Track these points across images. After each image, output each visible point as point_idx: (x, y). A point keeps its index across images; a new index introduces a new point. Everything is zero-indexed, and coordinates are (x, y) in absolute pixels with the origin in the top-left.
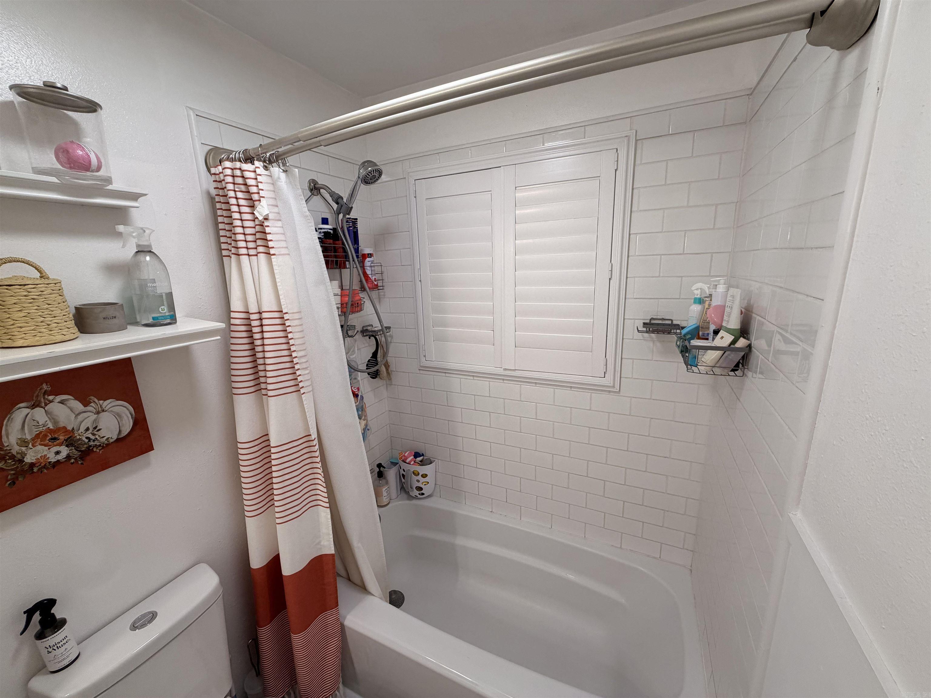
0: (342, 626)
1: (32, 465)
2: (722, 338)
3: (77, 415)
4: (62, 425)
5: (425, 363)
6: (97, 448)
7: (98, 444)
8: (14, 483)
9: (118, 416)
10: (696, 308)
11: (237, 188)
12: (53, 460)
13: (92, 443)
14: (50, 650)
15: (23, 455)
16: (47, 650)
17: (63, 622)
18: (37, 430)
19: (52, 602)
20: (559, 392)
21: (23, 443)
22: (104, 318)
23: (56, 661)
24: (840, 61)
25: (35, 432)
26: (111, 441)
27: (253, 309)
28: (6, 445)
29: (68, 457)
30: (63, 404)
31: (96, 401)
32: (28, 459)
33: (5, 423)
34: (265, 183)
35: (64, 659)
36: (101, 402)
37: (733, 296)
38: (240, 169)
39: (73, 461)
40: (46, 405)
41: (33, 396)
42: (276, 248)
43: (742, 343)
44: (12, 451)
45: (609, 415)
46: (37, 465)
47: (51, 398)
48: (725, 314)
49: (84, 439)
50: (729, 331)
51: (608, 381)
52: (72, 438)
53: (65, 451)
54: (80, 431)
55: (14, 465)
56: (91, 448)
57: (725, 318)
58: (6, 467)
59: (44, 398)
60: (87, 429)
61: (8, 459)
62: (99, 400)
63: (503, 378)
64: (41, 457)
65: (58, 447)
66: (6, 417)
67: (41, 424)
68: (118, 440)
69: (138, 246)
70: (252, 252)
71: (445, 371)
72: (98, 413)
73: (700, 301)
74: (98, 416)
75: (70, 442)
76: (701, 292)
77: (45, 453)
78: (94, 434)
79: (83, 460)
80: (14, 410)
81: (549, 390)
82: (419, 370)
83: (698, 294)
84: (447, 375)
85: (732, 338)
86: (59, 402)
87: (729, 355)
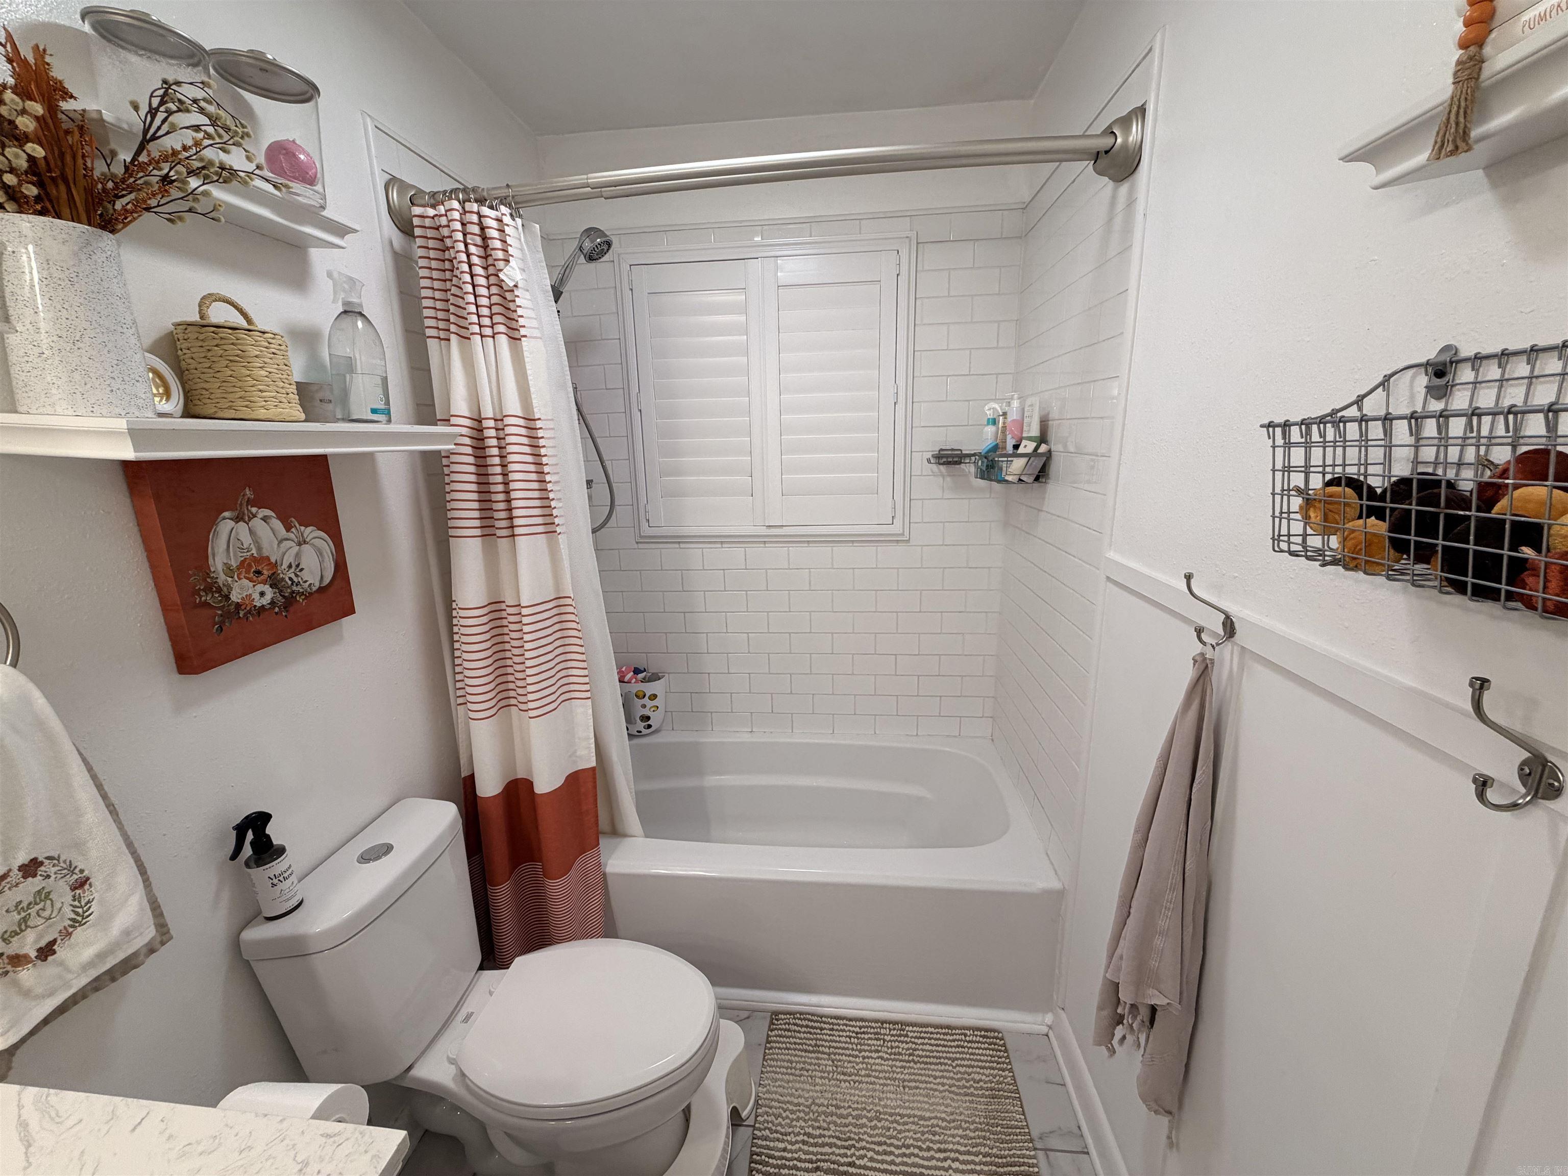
0: (605, 874)
1: (238, 606)
2: (1025, 446)
3: (280, 542)
4: (265, 553)
5: (646, 530)
6: (300, 597)
7: (301, 590)
8: (221, 629)
9: (319, 553)
10: (990, 429)
11: (470, 239)
12: (258, 605)
13: (294, 588)
14: (275, 881)
15: (230, 589)
16: (271, 881)
17: (281, 851)
18: (242, 555)
19: (264, 818)
20: (839, 550)
21: (229, 570)
22: (321, 401)
23: (284, 898)
24: (1115, 190)
25: (241, 556)
26: (314, 589)
27: (488, 411)
28: (212, 570)
29: (273, 603)
30: (265, 521)
31: (297, 525)
32: (235, 597)
33: (211, 536)
34: (513, 237)
35: (293, 896)
36: (303, 528)
37: (1031, 405)
38: (478, 213)
39: (277, 610)
40: (250, 519)
41: (236, 504)
42: (528, 327)
43: (1043, 448)
44: (218, 581)
45: (898, 571)
46: (243, 607)
47: (254, 510)
48: (1025, 424)
49: (287, 579)
50: (1030, 439)
51: (897, 528)
52: (276, 575)
53: (270, 593)
54: (283, 567)
55: (220, 601)
56: (294, 595)
57: (1025, 428)
58: (214, 603)
59: (248, 509)
60: (290, 566)
61: (215, 592)
62: (300, 525)
63: (763, 540)
64: (246, 596)
65: (262, 585)
66: (212, 528)
67: (245, 547)
68: (321, 590)
69: (346, 303)
70: (488, 331)
71: (679, 540)
72: (299, 544)
73: (994, 422)
74: (299, 549)
75: (275, 582)
76: (993, 412)
77: (250, 592)
78: (297, 576)
79: (287, 611)
80: (219, 520)
81: (826, 550)
82: (637, 543)
83: (990, 414)
84: (682, 546)
85: (1035, 444)
86: (261, 519)
87: (1033, 462)
